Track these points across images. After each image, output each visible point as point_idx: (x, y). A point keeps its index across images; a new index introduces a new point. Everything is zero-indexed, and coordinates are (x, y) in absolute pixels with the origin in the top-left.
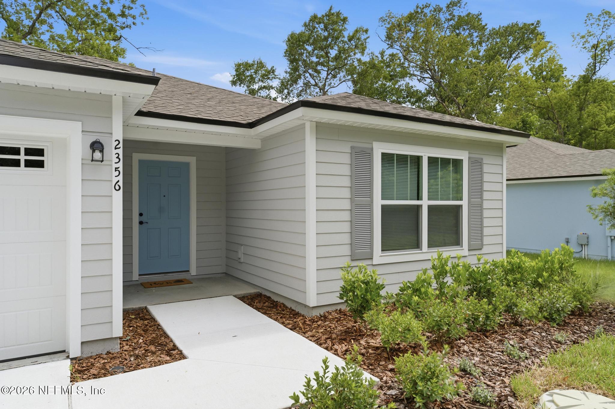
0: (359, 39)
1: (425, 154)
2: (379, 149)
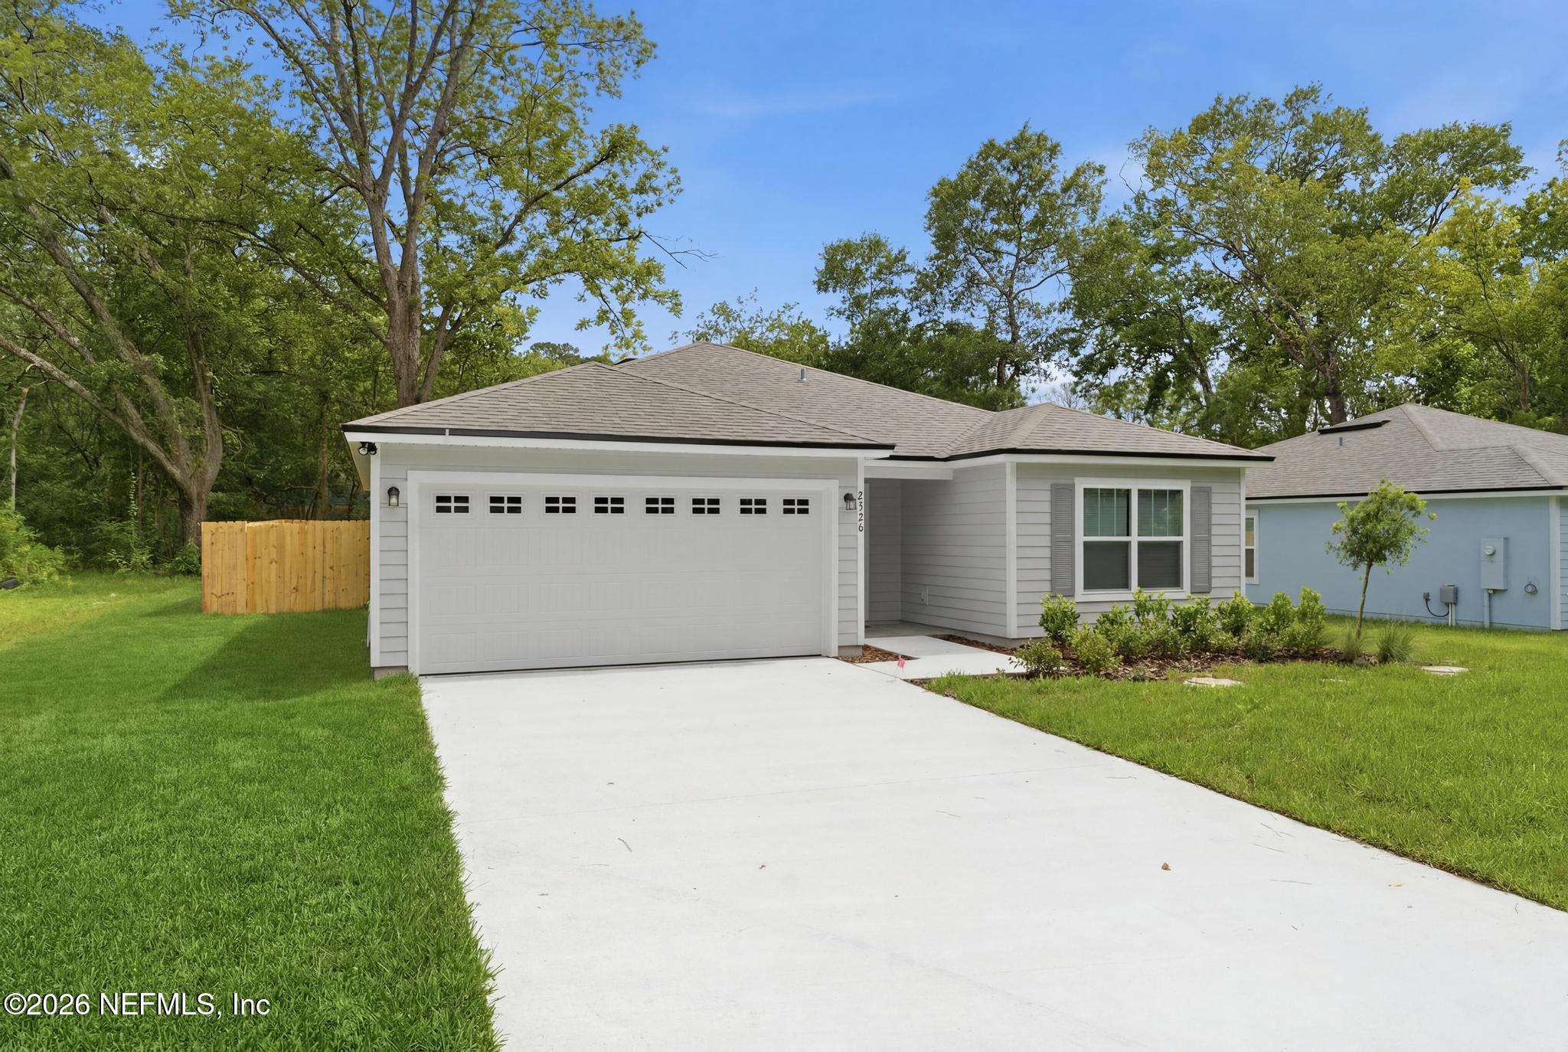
0: (1085, 186)
1: (1135, 485)
2: (1081, 484)
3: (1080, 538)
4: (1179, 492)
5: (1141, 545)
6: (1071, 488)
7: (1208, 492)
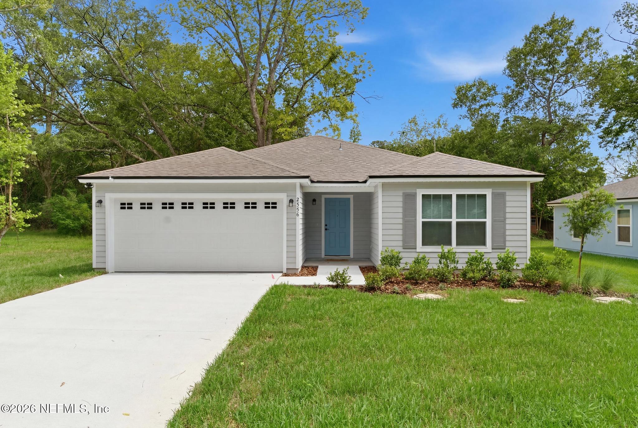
1: (454, 193)
2: (420, 193)
3: (420, 220)
4: (485, 196)
5: (458, 224)
6: (414, 195)
7: (503, 195)
